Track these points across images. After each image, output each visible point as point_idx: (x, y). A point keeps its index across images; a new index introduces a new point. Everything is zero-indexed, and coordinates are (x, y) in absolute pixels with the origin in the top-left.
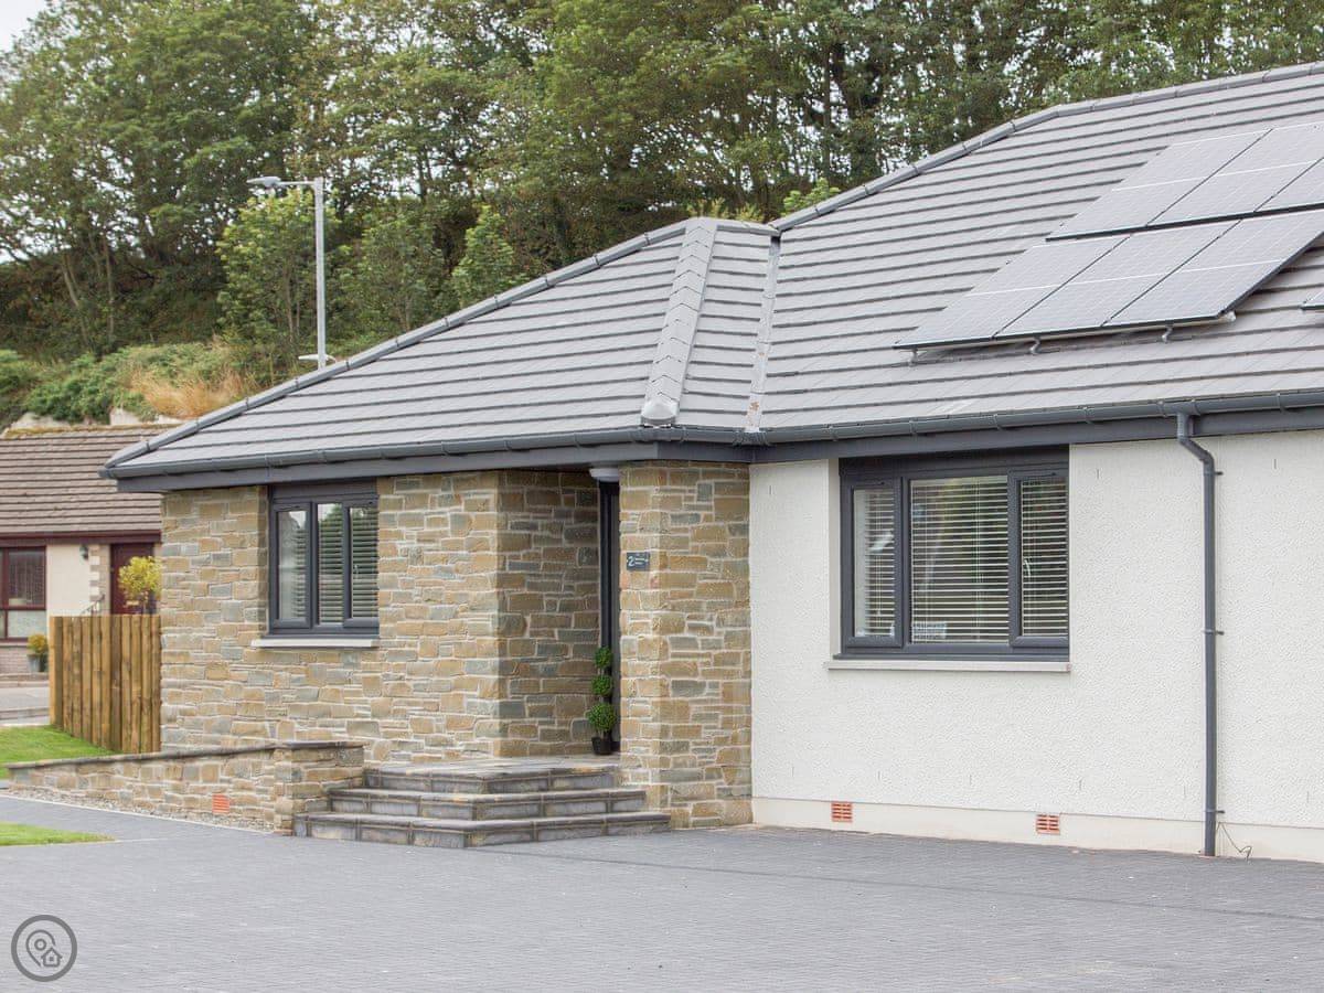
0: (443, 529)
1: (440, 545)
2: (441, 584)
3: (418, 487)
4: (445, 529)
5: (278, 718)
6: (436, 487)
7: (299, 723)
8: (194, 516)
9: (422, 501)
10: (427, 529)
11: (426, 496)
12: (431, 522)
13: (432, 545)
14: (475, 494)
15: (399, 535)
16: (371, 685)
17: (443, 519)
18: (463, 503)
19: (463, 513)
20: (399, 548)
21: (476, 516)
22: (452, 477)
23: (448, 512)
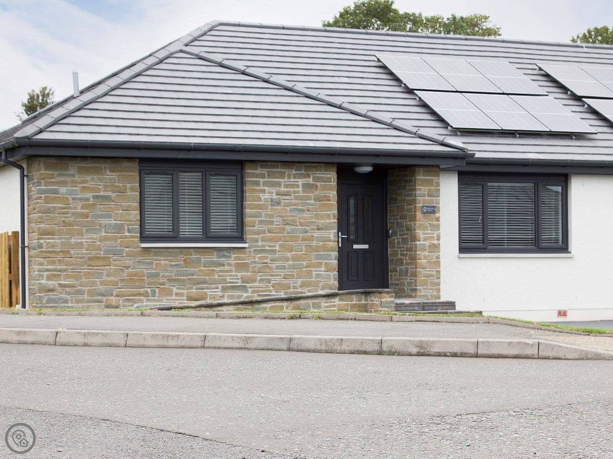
0: (297, 189)
1: (293, 197)
2: (296, 217)
3: (278, 168)
4: (298, 189)
5: (158, 286)
6: (292, 169)
7: (177, 288)
8: (72, 172)
9: (282, 175)
10: (283, 189)
11: (285, 172)
12: (286, 186)
13: (288, 197)
14: (319, 174)
15: (264, 191)
16: (241, 267)
17: (297, 185)
18: (311, 178)
19: (311, 182)
20: (263, 198)
21: (321, 185)
22: (303, 165)
23: (301, 182)
